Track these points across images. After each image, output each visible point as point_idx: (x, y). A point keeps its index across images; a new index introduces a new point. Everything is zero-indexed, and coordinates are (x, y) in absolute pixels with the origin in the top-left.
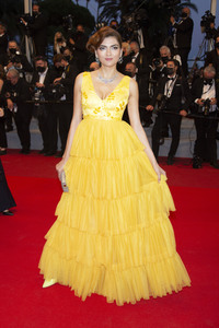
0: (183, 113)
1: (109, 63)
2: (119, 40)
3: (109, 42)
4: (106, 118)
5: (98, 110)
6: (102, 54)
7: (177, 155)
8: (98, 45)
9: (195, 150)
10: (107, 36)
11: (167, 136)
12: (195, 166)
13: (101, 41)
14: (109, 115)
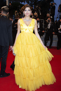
0: (54, 33)
1: (27, 15)
2: (30, 8)
3: (28, 9)
5: (26, 29)
6: (25, 12)
7: (52, 46)
8: (24, 10)
9: (57, 44)
10: (27, 7)
11: (49, 40)
12: (58, 49)
14: (30, 31)
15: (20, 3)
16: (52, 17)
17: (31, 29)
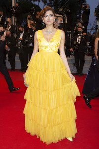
2: (53, 12)
4: (51, 51)
5: (46, 47)
13: (45, 13)
14: (52, 49)
15: (32, 2)
16: (83, 27)
17: (53, 46)
